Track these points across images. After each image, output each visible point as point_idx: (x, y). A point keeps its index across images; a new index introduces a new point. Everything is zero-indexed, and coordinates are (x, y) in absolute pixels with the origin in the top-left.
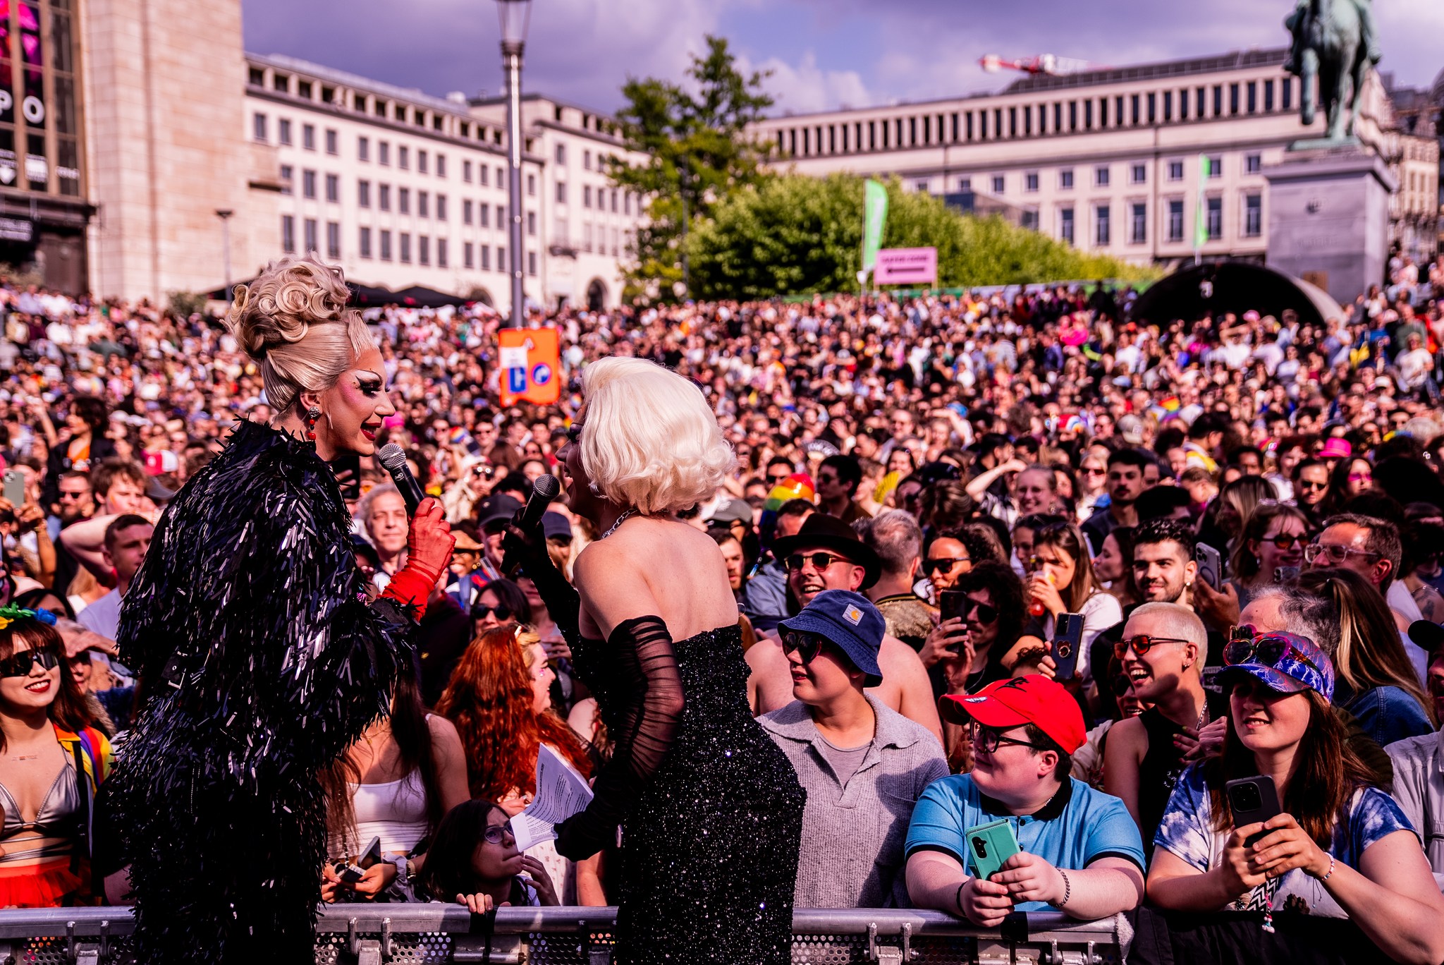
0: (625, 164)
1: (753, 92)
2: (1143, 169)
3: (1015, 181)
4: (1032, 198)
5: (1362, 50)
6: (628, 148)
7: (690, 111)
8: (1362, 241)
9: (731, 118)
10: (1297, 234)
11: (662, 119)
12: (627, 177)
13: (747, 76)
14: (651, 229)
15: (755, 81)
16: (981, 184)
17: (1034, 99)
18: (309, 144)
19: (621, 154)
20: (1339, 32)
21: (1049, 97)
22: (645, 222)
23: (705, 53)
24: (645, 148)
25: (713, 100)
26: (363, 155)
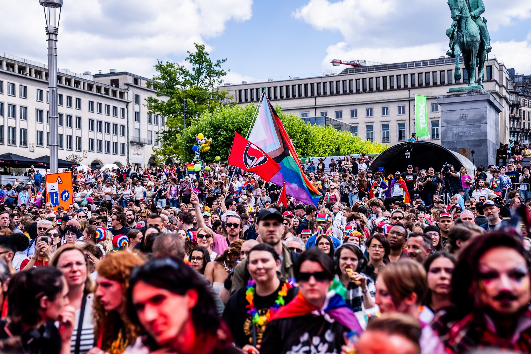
0: (156, 101)
1: (217, 69)
2: (403, 107)
3: (346, 112)
4: (354, 120)
5: (482, 45)
6: (158, 94)
7: (188, 78)
8: (486, 134)
9: (207, 81)
10: (455, 130)
11: (174, 81)
12: (159, 108)
13: (214, 62)
14: (169, 132)
15: (218, 64)
16: (331, 114)
17: (354, 77)
18: (70, 104)
19: (154, 96)
20: (472, 36)
21: (360, 76)
22: (166, 129)
23: (194, 51)
24: (167, 94)
25: (199, 73)
26: (92, 109)
